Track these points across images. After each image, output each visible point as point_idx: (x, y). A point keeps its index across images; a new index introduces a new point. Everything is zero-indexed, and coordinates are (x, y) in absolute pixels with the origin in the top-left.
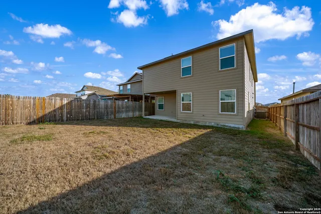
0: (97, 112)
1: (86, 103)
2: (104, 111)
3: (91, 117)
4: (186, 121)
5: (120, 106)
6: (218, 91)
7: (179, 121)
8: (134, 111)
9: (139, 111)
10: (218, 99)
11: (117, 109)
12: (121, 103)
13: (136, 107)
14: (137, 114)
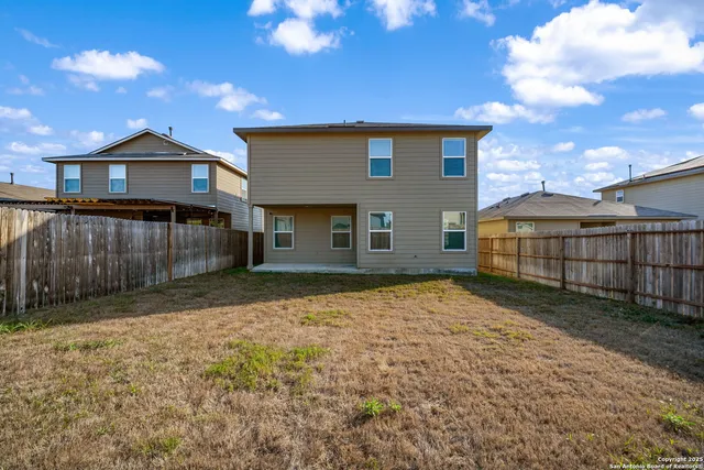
0: (128, 263)
1: (94, 232)
2: (146, 258)
3: (109, 285)
4: (379, 269)
5: (181, 239)
6: (441, 214)
7: (362, 271)
8: (208, 255)
9: (218, 254)
10: (440, 226)
11: (173, 251)
12: (181, 231)
13: (211, 241)
14: (214, 262)
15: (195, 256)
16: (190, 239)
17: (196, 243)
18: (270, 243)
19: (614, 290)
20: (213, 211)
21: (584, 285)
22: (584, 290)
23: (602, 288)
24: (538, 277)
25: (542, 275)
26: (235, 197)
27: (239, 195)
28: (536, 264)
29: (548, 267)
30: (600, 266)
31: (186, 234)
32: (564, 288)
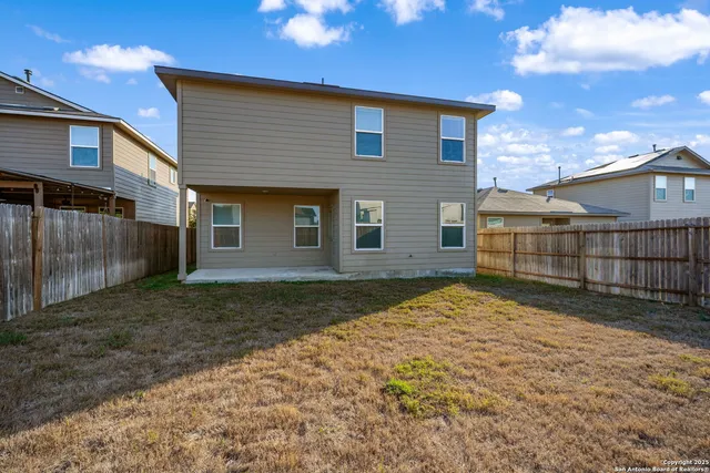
5: (60, 236)
6: (438, 204)
7: (346, 277)
8: (107, 260)
9: (123, 259)
10: (438, 219)
11: (44, 257)
12: (60, 222)
13: (112, 240)
14: (118, 271)
15: (86, 264)
16: (76, 236)
17: (87, 243)
18: (206, 241)
19: (663, 291)
20: (109, 195)
21: (616, 285)
22: (616, 291)
23: (646, 289)
24: (543, 276)
25: (550, 273)
26: (141, 178)
27: (146, 176)
28: (540, 262)
29: (559, 265)
30: (642, 265)
31: (68, 228)
32: (586, 289)
